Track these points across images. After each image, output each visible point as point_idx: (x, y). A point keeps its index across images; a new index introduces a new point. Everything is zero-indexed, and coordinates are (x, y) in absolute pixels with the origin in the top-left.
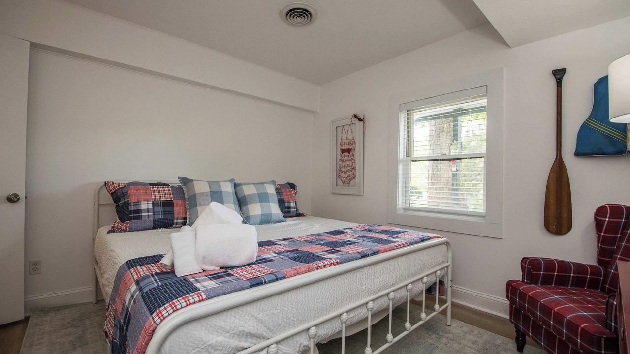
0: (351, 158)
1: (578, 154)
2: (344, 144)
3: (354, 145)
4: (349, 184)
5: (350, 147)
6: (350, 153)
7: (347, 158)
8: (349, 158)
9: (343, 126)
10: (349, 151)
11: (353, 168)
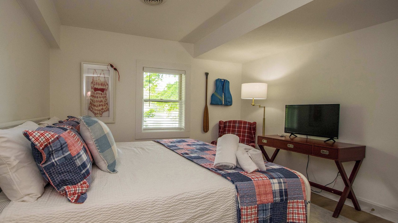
0: (104, 96)
1: (212, 104)
2: (97, 84)
3: (107, 86)
4: (102, 115)
5: (104, 87)
6: (103, 92)
7: (100, 95)
8: (102, 96)
9: (95, 70)
10: (102, 90)
11: (106, 103)
